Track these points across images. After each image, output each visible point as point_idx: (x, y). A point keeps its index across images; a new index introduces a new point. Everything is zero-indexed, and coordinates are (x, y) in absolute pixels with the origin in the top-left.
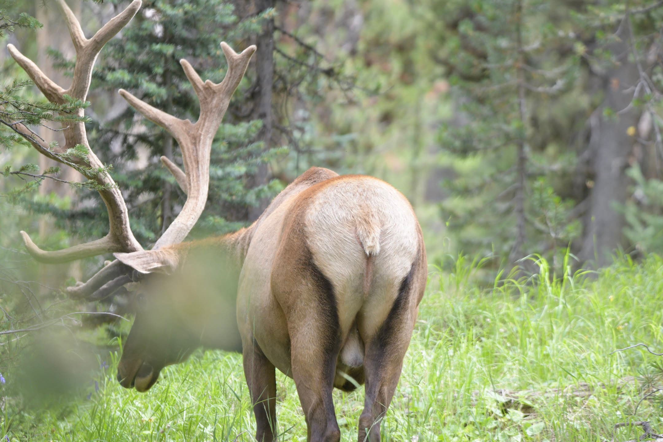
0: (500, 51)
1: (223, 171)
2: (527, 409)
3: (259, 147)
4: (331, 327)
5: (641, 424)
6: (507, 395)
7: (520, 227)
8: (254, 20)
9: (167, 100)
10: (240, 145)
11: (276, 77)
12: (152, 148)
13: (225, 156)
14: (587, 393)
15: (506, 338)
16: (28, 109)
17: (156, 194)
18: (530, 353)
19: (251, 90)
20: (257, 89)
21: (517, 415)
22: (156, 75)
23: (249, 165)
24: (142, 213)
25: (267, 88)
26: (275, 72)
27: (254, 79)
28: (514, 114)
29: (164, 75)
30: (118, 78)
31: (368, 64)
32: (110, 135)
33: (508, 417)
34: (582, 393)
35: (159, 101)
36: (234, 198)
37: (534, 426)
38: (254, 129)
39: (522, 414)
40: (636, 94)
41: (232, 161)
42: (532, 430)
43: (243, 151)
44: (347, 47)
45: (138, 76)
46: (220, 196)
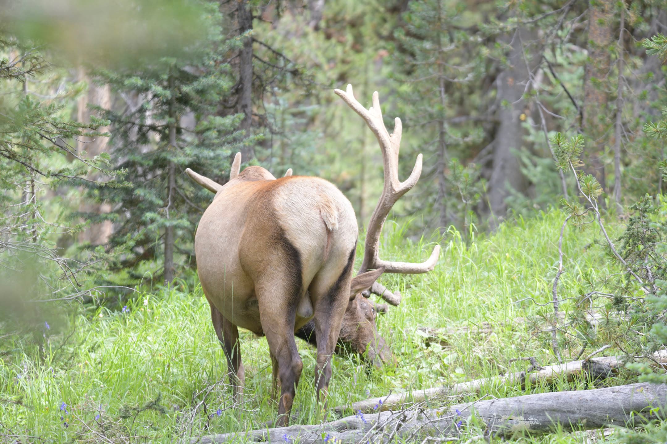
0: (425, 52)
1: (214, 153)
2: (444, 343)
3: (241, 134)
4: (296, 286)
5: (529, 359)
6: (429, 332)
7: (441, 185)
8: (238, 38)
9: (171, 99)
10: (228, 133)
11: (255, 77)
12: (161, 135)
13: (216, 141)
14: (489, 330)
15: (429, 285)
16: (64, 128)
17: (164, 170)
18: (447, 298)
19: (236, 87)
20: (240, 86)
21: (436, 347)
22: (162, 80)
23: (234, 147)
24: (153, 185)
25: (248, 86)
26: (254, 73)
27: (238, 78)
28: (436, 99)
29: (169, 80)
30: (133, 83)
31: (328, 37)
32: (129, 125)
33: (430, 349)
34: (486, 330)
35: (165, 101)
36: (223, 172)
37: (449, 357)
38: (237, 120)
39: (440, 347)
40: (526, 89)
41: (221, 145)
42: (448, 360)
43: (230, 137)
44: (313, 24)
45: (148, 81)
46: (212, 171)
